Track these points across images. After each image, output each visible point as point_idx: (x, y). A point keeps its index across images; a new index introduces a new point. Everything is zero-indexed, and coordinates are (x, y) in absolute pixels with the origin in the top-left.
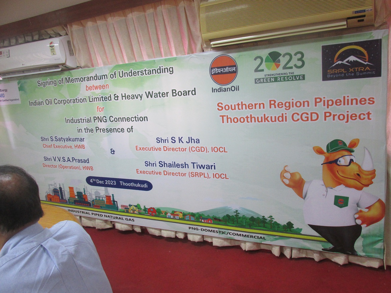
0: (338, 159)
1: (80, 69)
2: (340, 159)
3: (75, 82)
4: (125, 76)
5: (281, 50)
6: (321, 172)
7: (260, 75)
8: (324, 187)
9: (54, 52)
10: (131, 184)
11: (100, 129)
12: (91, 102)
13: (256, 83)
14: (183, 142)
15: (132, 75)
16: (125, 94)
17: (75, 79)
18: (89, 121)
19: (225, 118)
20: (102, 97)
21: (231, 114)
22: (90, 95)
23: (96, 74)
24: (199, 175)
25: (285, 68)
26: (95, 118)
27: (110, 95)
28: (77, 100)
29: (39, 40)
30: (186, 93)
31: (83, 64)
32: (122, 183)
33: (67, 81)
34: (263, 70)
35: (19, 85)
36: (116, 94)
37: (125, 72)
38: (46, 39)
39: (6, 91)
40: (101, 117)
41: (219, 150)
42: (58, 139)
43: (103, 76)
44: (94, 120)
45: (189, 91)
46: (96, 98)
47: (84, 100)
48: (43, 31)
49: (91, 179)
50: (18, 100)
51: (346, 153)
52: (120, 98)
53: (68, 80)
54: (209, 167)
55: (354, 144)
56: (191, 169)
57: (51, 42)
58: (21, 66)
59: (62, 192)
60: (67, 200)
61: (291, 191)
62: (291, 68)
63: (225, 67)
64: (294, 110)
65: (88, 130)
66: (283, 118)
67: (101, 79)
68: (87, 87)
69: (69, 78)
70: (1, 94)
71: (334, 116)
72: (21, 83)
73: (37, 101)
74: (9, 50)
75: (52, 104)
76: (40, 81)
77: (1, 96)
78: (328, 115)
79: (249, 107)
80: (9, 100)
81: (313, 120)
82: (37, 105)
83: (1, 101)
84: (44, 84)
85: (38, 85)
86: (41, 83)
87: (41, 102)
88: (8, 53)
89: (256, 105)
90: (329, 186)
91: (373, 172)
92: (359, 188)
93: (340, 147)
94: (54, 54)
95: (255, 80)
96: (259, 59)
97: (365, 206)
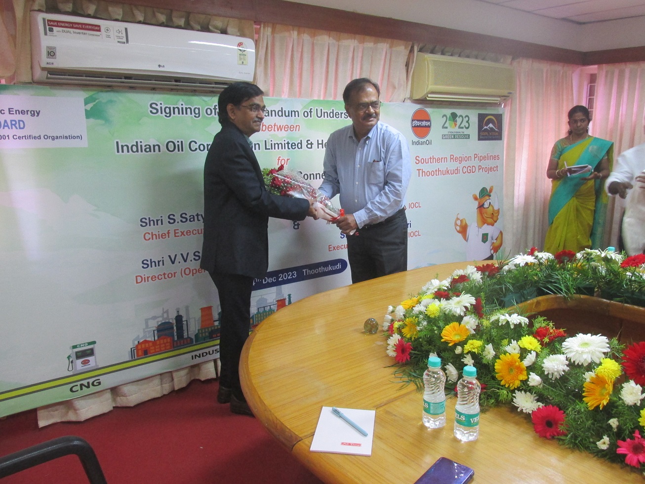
0: (484, 204)
4: (324, 117)
5: (459, 112)
6: (476, 215)
7: (445, 132)
8: (477, 228)
9: (244, 60)
10: (320, 269)
12: (269, 149)
13: (442, 138)
15: (333, 117)
16: (322, 140)
19: (421, 171)
20: (288, 143)
21: (426, 167)
22: (268, 139)
23: (282, 108)
25: (460, 127)
27: (301, 141)
34: (447, 128)
35: (90, 105)
36: (309, 140)
37: (325, 111)
41: (415, 205)
42: (188, 218)
43: (293, 113)
46: (277, 143)
47: (257, 146)
50: (78, 137)
51: (487, 198)
52: (315, 145)
55: (491, 191)
57: (240, 43)
58: (155, 68)
59: (182, 324)
60: (193, 337)
61: (460, 235)
63: (422, 121)
64: (464, 164)
66: (457, 171)
67: (289, 116)
70: (11, 121)
71: (483, 168)
72: (97, 101)
73: (141, 144)
74: (126, 29)
75: (182, 150)
76: (157, 105)
77: (12, 124)
78: (480, 168)
79: (438, 160)
80: (42, 137)
81: (473, 172)
82: (142, 151)
83: (7, 138)
84: (168, 110)
85: (151, 112)
86: (161, 108)
87: (154, 146)
88: (124, 35)
89: (442, 158)
90: (479, 227)
91: (498, 211)
92: (493, 225)
93: (485, 193)
94: (243, 62)
95: (443, 135)
96: (445, 117)
97: (495, 238)
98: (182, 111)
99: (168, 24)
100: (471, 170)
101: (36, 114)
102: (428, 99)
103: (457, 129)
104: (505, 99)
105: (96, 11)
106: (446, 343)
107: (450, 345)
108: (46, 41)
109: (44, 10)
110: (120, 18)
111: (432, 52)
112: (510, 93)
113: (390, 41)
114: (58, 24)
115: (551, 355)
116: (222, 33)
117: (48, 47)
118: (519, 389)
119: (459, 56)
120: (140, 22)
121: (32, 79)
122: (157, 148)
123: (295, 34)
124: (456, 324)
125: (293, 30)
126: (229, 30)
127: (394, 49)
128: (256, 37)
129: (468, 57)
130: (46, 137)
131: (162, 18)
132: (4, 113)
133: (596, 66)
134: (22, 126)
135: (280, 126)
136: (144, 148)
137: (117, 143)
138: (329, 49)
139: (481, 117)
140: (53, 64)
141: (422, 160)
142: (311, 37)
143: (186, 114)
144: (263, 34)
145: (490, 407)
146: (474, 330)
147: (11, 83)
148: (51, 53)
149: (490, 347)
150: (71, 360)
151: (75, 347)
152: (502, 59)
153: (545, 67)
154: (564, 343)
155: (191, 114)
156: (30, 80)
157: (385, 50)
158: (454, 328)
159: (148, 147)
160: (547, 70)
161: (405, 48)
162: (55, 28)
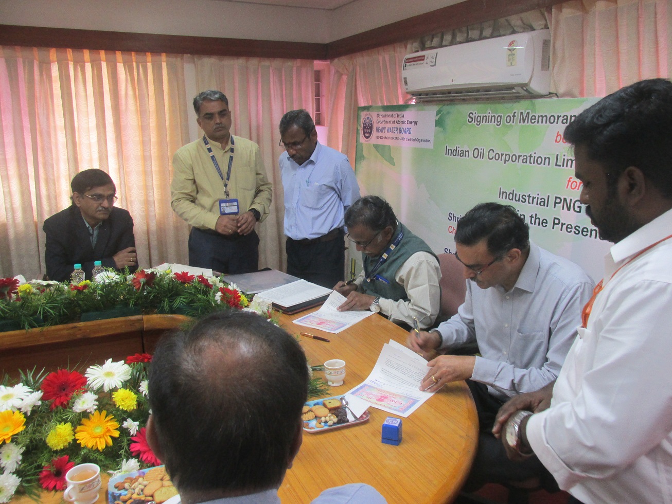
1: (555, 99)
3: (538, 123)
9: (513, 60)
11: (563, 224)
12: (560, 166)
17: (539, 117)
18: (544, 203)
26: (558, 200)
28: (532, 159)
29: (492, 36)
31: (562, 90)
33: (523, 118)
35: (438, 116)
38: (504, 35)
39: (416, 123)
40: (571, 200)
44: (556, 203)
47: (545, 160)
48: (502, 21)
50: (430, 141)
53: (525, 118)
57: (512, 42)
58: (450, 83)
65: (537, 220)
68: (558, 135)
69: (528, 113)
72: (442, 113)
73: (458, 149)
74: (436, 55)
75: (482, 158)
76: (473, 114)
77: (407, 131)
82: (457, 155)
83: (404, 140)
84: (479, 119)
85: (469, 121)
86: (475, 116)
87: (466, 152)
88: (434, 59)
94: (511, 63)
98: (488, 120)
117: (404, 78)
130: (417, 140)
132: (405, 124)
134: (410, 132)
136: (459, 153)
137: (446, 147)
143: (491, 122)
148: (406, 82)
155: (495, 122)
159: (462, 152)
162: (408, 64)
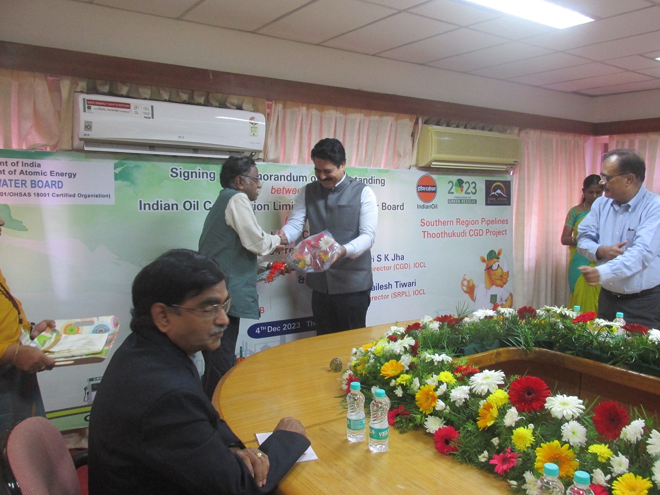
0: (492, 266)
1: (263, 163)
2: (494, 265)
5: (465, 178)
6: (484, 276)
7: (451, 197)
8: (485, 289)
9: (255, 132)
12: (278, 210)
13: (449, 203)
14: (388, 260)
19: (426, 233)
21: (432, 230)
23: (291, 174)
24: (401, 294)
25: (466, 193)
30: (395, 208)
32: (310, 323)
34: (453, 193)
35: (120, 169)
41: (420, 265)
43: (301, 178)
45: (398, 206)
46: (285, 205)
47: (265, 207)
49: (258, 328)
50: (108, 196)
51: (495, 260)
54: (410, 284)
55: (499, 253)
56: (394, 289)
57: (252, 118)
58: (175, 139)
61: (467, 295)
62: (469, 193)
63: (428, 186)
64: (470, 227)
66: (463, 234)
67: (297, 180)
68: (272, 189)
70: (52, 181)
71: (491, 232)
72: (125, 166)
73: (161, 203)
74: (152, 107)
75: (198, 209)
76: (177, 170)
77: (52, 184)
78: (488, 231)
79: (443, 223)
80: (76, 196)
81: (480, 235)
82: (161, 209)
83: (47, 195)
84: (186, 174)
85: (172, 175)
86: (181, 172)
87: (173, 205)
88: (150, 111)
89: (448, 222)
90: (488, 288)
91: (508, 273)
92: (502, 287)
93: (493, 256)
94: (254, 134)
95: (448, 200)
96: (451, 183)
97: (504, 299)
98: (198, 175)
99: (190, 102)
100: (478, 233)
101: (73, 176)
102: (432, 166)
103: (463, 195)
104: (512, 167)
105: (128, 92)
106: (383, 377)
107: (386, 378)
108: (84, 116)
109: (86, 91)
110: (148, 97)
111: (438, 124)
112: (517, 162)
113: (395, 114)
114: (95, 103)
115: (458, 387)
116: (238, 109)
117: (86, 122)
118: (431, 415)
119: (465, 127)
120: (165, 101)
121: (72, 148)
122: (175, 206)
123: (304, 109)
124: (393, 361)
125: (302, 106)
126: (244, 106)
127: (399, 121)
128: (268, 111)
129: (474, 128)
130: (79, 195)
131: (185, 97)
132: (46, 175)
133: (607, 137)
134: (60, 186)
135: (288, 189)
136: (163, 206)
137: (141, 201)
138: (336, 121)
139: (489, 184)
140: (89, 135)
141: (428, 223)
142: (320, 111)
143: (203, 177)
144: (275, 109)
145: (410, 430)
146: (409, 366)
147: (54, 149)
148: (88, 127)
149: (416, 380)
150: (87, 391)
151: (91, 380)
152: (509, 130)
153: (554, 138)
154: (472, 377)
155: (207, 178)
156: (70, 148)
157: (390, 122)
158: (392, 364)
159: (167, 205)
160: (557, 141)
161: (411, 120)
162: (92, 106)
